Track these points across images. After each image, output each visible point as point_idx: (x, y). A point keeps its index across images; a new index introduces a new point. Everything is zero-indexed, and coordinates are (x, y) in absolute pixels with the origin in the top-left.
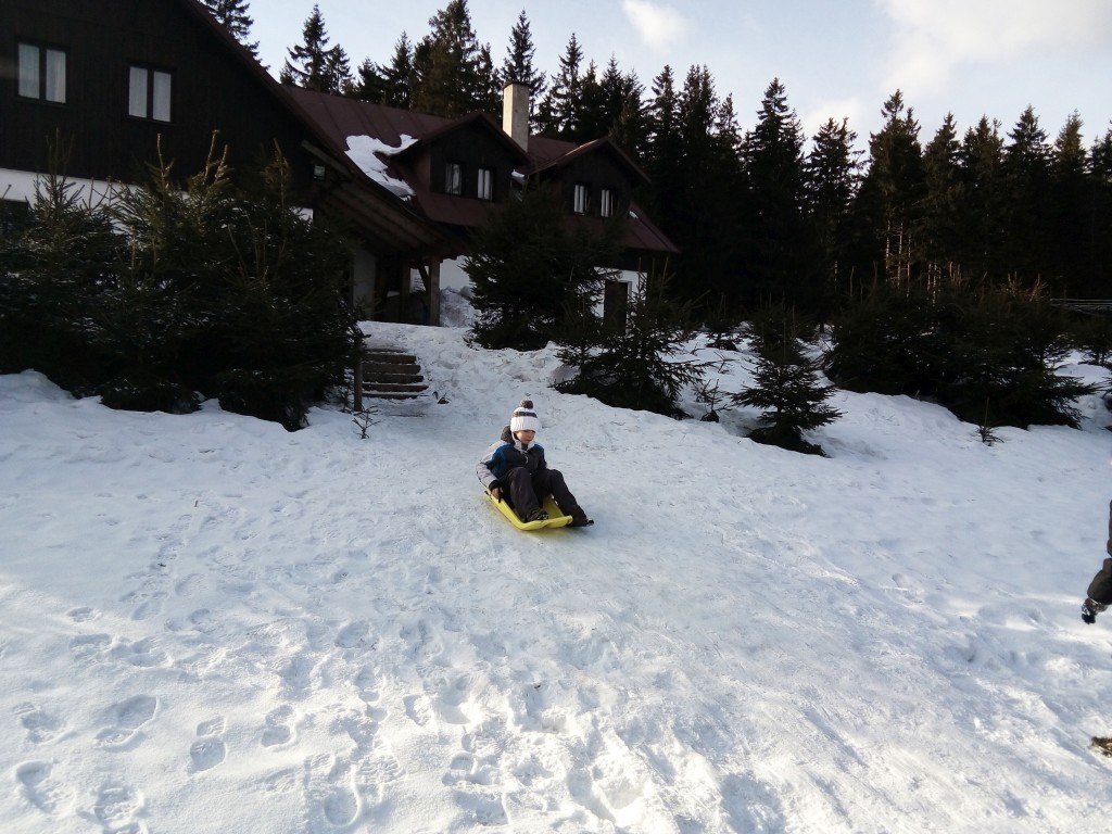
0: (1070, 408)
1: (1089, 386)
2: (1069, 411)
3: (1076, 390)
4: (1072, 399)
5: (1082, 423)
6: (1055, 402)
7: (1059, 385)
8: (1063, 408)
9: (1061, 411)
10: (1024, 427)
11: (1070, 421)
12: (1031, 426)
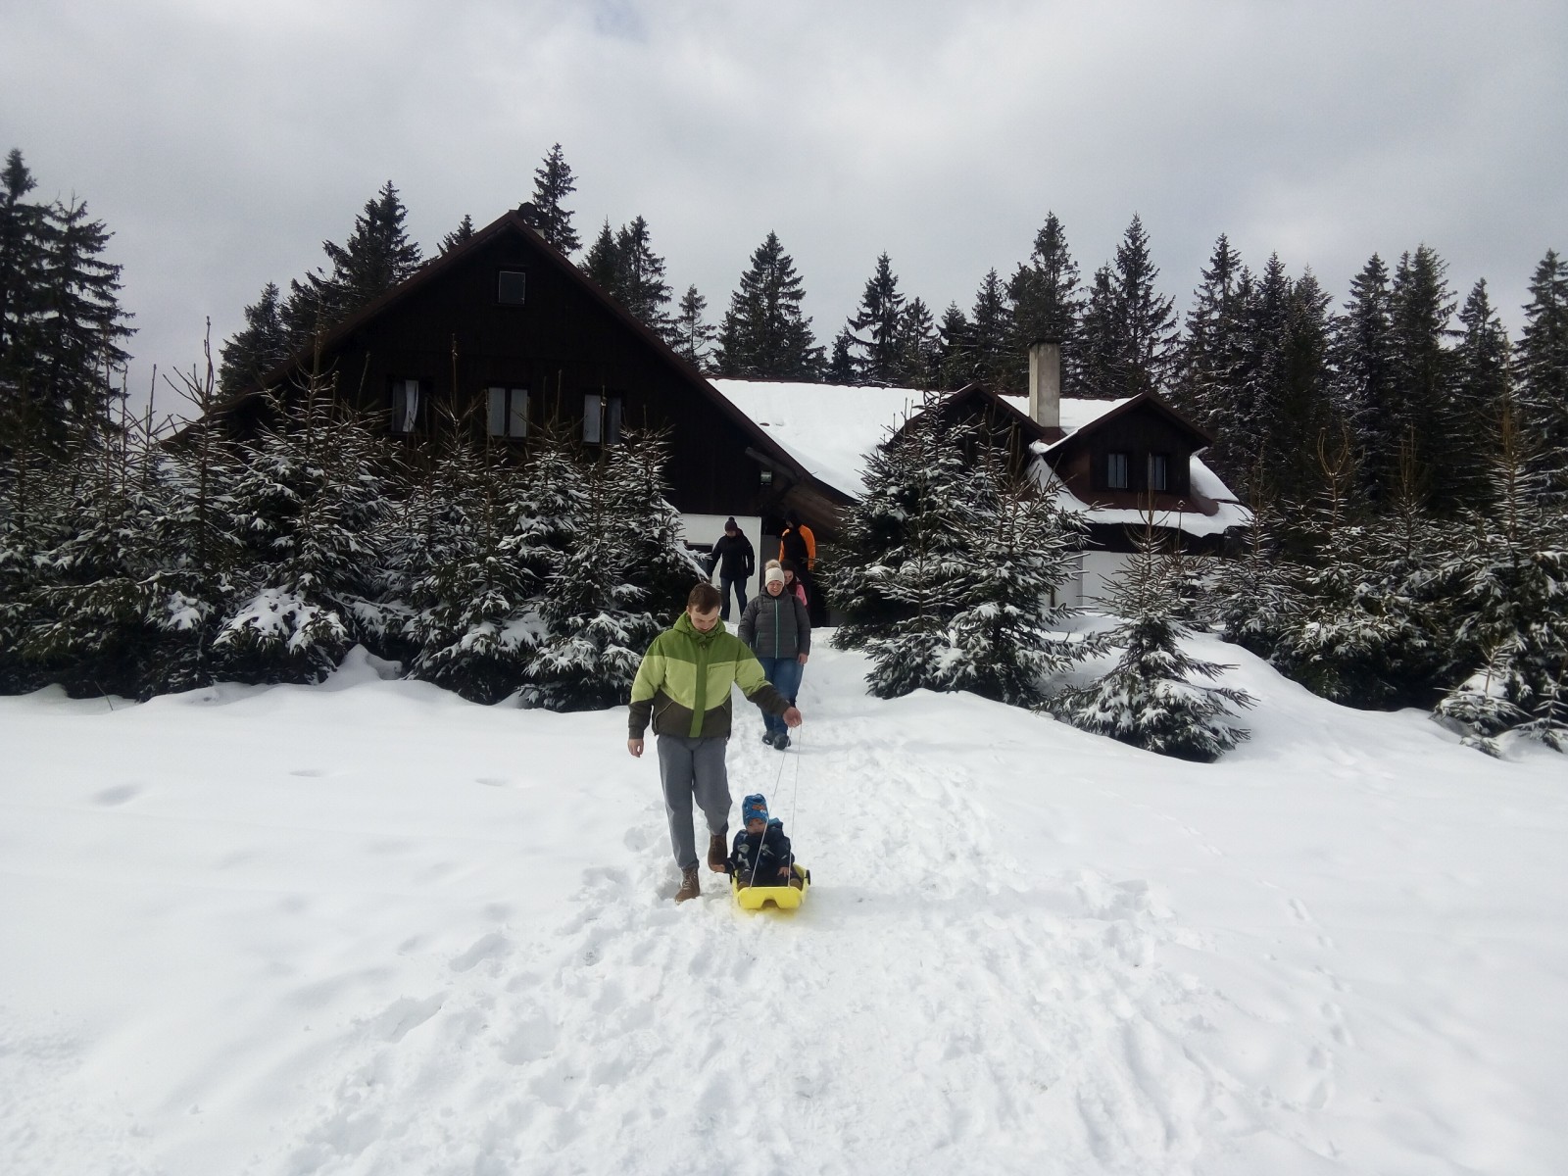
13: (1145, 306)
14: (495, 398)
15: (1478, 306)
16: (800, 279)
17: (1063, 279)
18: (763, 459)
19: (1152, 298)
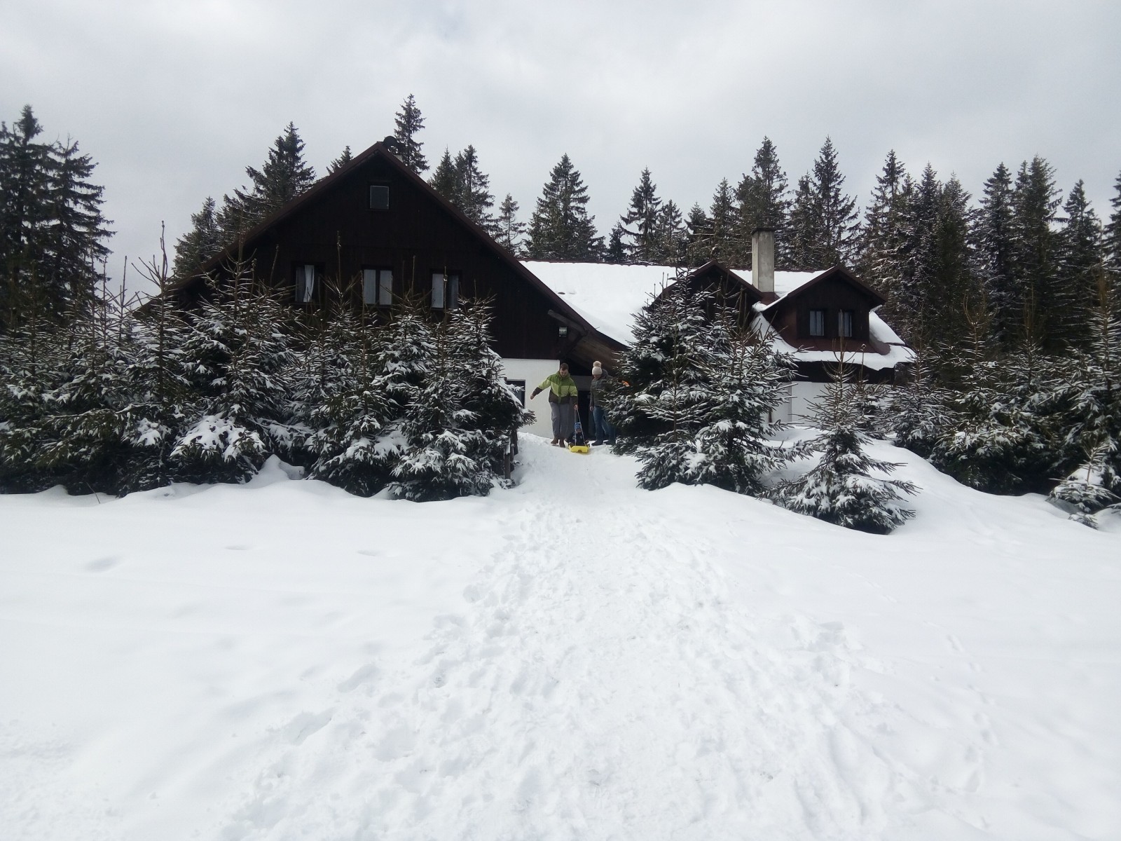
13: (836, 203)
14: (369, 276)
15: (1078, 200)
16: (586, 188)
17: (776, 185)
18: (560, 318)
19: (840, 198)
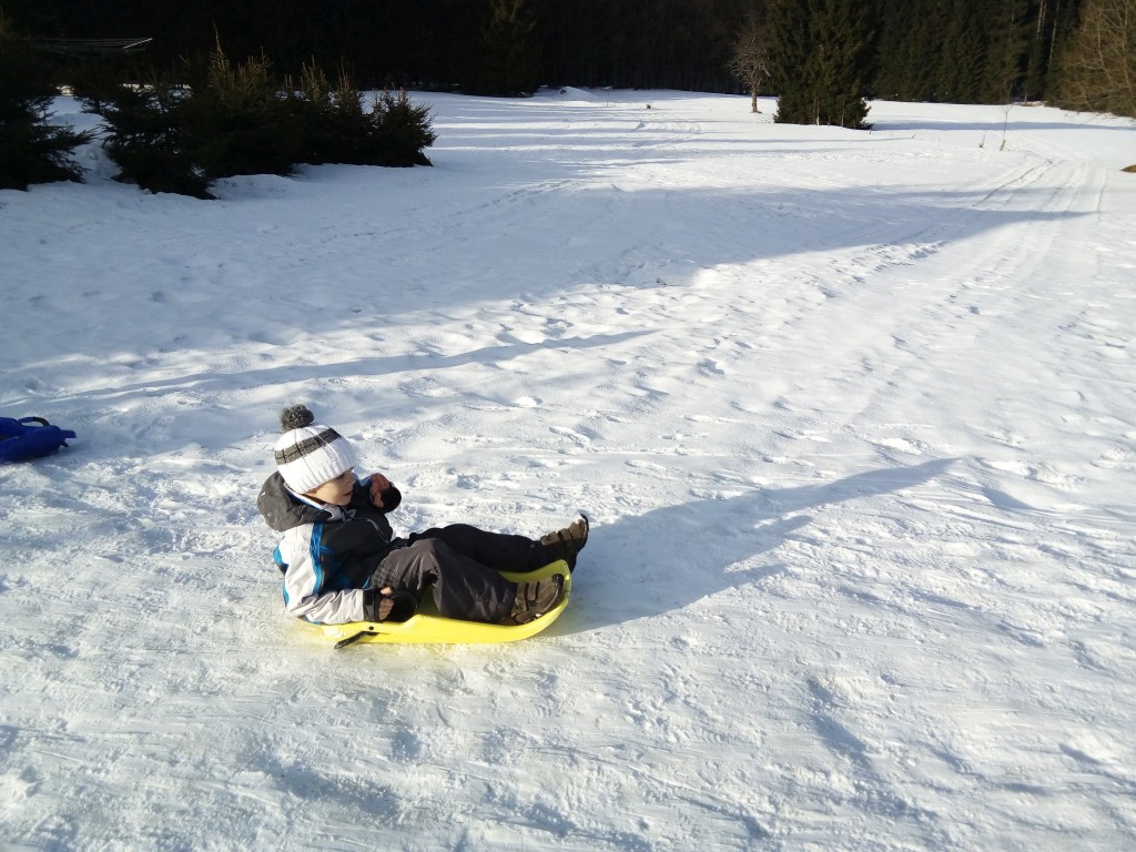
0: (69, 162)
1: (81, 135)
2: (68, 165)
3: (70, 141)
4: (67, 150)
5: (84, 175)
6: (51, 157)
7: (50, 137)
8: (61, 162)
9: (59, 165)
10: (23, 188)
11: (73, 175)
12: (30, 186)
